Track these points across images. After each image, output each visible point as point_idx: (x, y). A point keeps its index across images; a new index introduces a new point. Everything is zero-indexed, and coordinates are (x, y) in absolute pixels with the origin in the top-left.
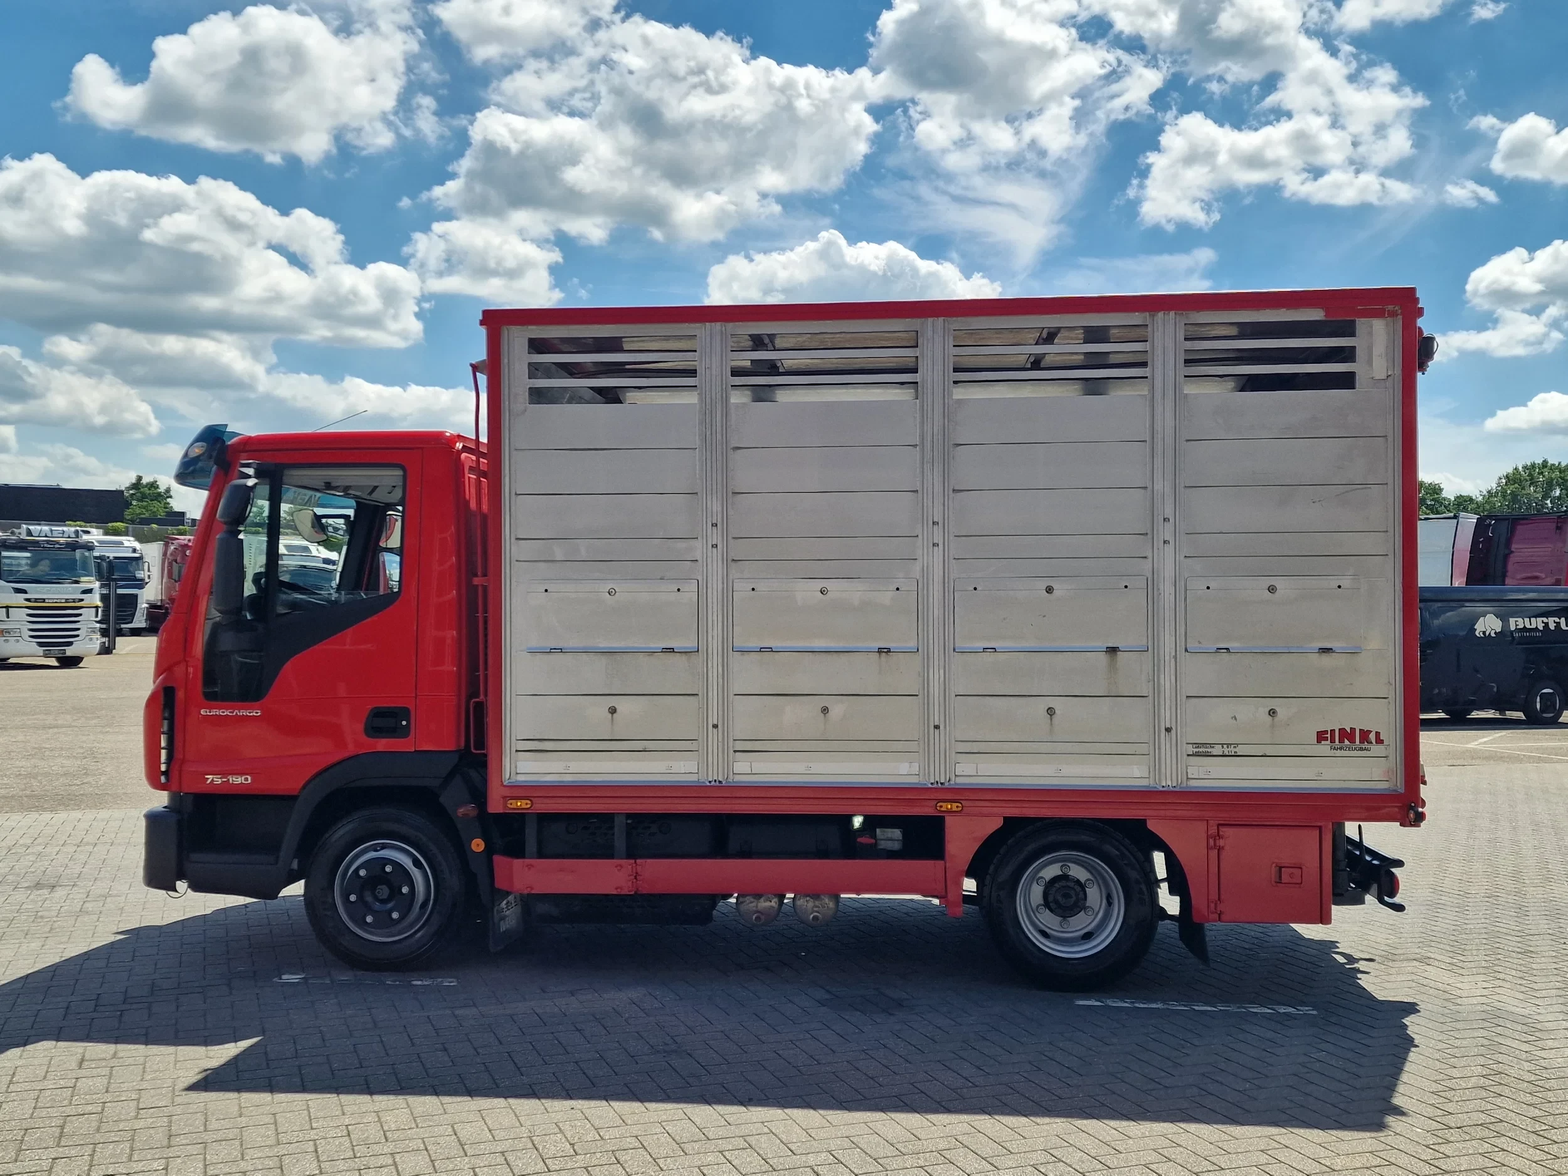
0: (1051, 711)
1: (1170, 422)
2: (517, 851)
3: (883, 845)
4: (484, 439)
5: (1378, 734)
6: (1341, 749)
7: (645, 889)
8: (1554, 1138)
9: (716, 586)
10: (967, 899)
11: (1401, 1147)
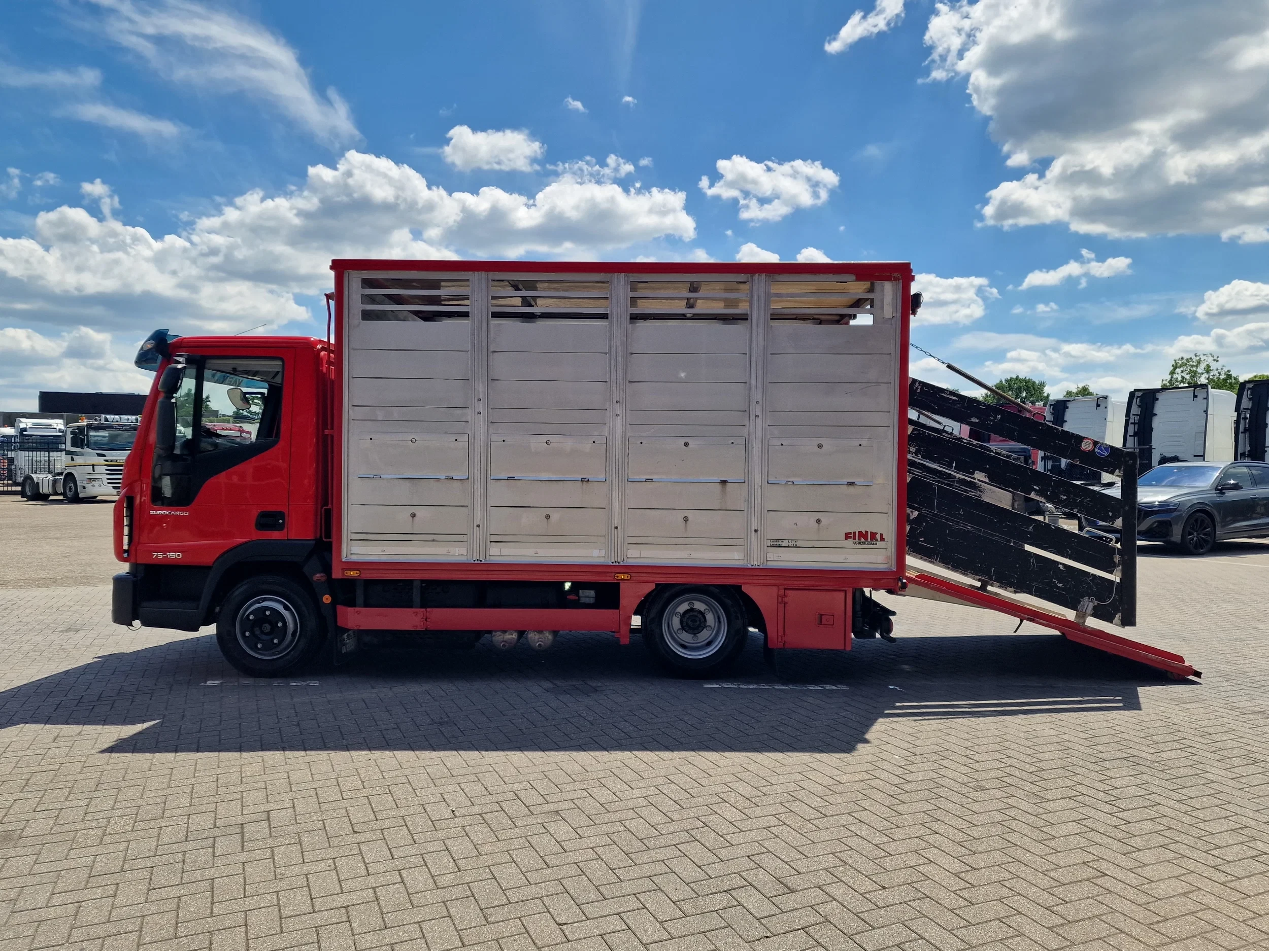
0: (686, 519)
1: (761, 343)
2: (352, 603)
3: (583, 600)
4: (332, 341)
5: (881, 535)
6: (859, 543)
7: (432, 627)
8: (977, 759)
9: (480, 439)
10: (634, 631)
11: (884, 768)
